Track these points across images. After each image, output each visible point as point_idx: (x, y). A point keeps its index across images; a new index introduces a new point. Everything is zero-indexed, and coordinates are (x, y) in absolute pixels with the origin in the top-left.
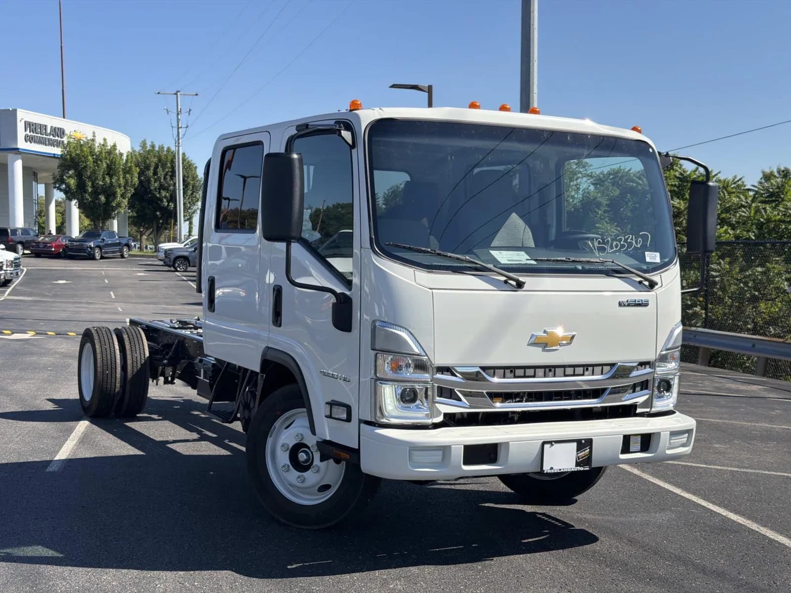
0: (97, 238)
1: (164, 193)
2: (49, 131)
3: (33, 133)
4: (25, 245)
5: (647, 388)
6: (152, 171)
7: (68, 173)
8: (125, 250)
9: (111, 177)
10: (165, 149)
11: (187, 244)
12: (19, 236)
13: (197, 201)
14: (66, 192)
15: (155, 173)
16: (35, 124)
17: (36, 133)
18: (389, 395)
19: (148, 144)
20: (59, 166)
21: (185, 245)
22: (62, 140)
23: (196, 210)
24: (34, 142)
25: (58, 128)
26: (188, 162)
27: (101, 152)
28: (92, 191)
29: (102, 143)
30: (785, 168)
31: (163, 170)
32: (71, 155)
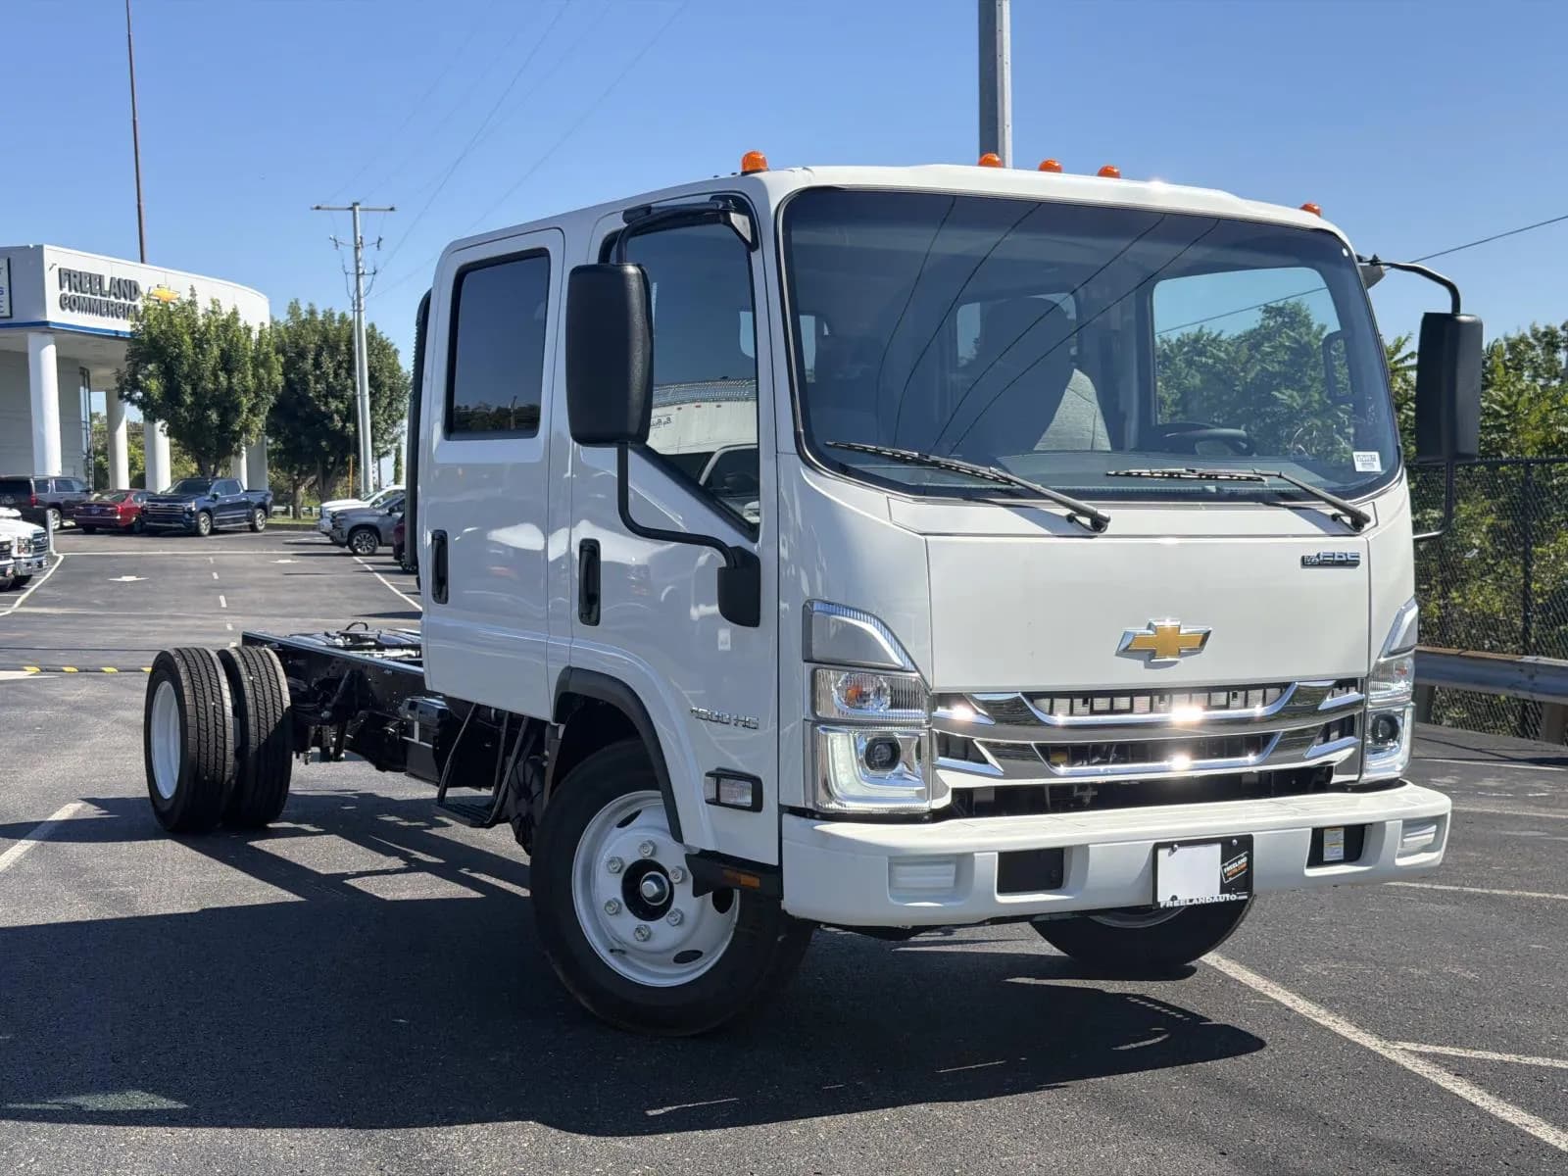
0: (203, 493)
1: (334, 404)
2: (107, 287)
3: (76, 290)
4: (63, 510)
5: (1351, 733)
6: (310, 361)
7: (146, 368)
8: (258, 516)
9: (229, 372)
10: (337, 317)
11: (377, 501)
12: (52, 494)
13: (402, 417)
14: (142, 405)
15: (317, 365)
16: (80, 273)
17: (82, 292)
18: (842, 752)
19: (304, 307)
20: (127, 356)
21: (373, 504)
22: (133, 303)
23: (399, 436)
24: (79, 309)
25: (125, 281)
26: (382, 341)
27: (208, 326)
28: (192, 403)
29: (210, 309)
30: (1547, 327)
31: (332, 357)
32: (150, 333)
